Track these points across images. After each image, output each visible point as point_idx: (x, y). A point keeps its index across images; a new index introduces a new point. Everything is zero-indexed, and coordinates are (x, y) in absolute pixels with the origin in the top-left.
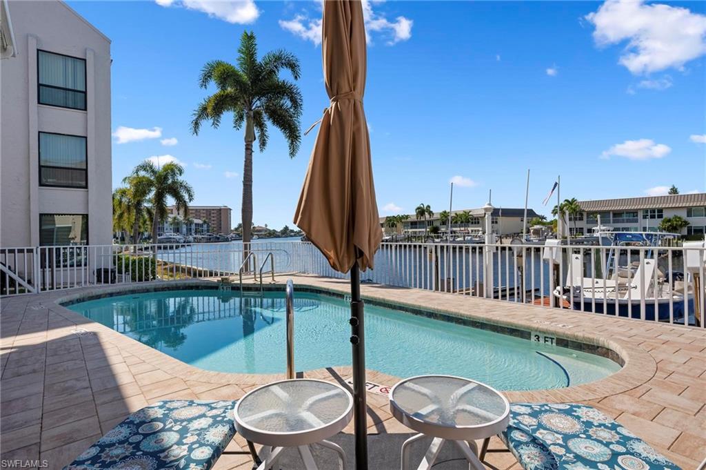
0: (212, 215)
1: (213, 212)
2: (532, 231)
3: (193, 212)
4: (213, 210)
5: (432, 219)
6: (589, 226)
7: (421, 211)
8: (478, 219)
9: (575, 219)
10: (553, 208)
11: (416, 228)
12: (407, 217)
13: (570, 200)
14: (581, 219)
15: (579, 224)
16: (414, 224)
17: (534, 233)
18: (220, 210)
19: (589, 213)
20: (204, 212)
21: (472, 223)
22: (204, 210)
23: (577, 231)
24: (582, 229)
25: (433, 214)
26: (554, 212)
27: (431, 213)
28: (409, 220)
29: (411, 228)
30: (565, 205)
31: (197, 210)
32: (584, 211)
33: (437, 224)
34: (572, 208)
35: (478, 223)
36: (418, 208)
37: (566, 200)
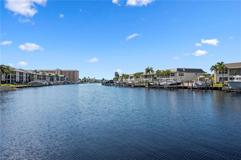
0: (71, 73)
1: (71, 72)
2: (198, 79)
3: (64, 72)
4: (71, 71)
5: (153, 74)
6: (231, 76)
7: (148, 70)
8: (174, 74)
9: (223, 73)
10: (211, 67)
11: (147, 78)
12: (142, 73)
13: (220, 63)
14: (226, 73)
15: (225, 76)
16: (146, 76)
17: (200, 80)
18: (74, 71)
19: (231, 70)
20: (68, 72)
21: (171, 76)
22: (68, 71)
23: (224, 79)
24: (227, 78)
25: (154, 72)
26: (212, 69)
27: (152, 71)
28: (143, 74)
29: (145, 78)
30: (218, 65)
31: (65, 71)
32: (228, 69)
33: (156, 76)
34: (221, 67)
35: (174, 75)
36: (147, 69)
37: (218, 63)
